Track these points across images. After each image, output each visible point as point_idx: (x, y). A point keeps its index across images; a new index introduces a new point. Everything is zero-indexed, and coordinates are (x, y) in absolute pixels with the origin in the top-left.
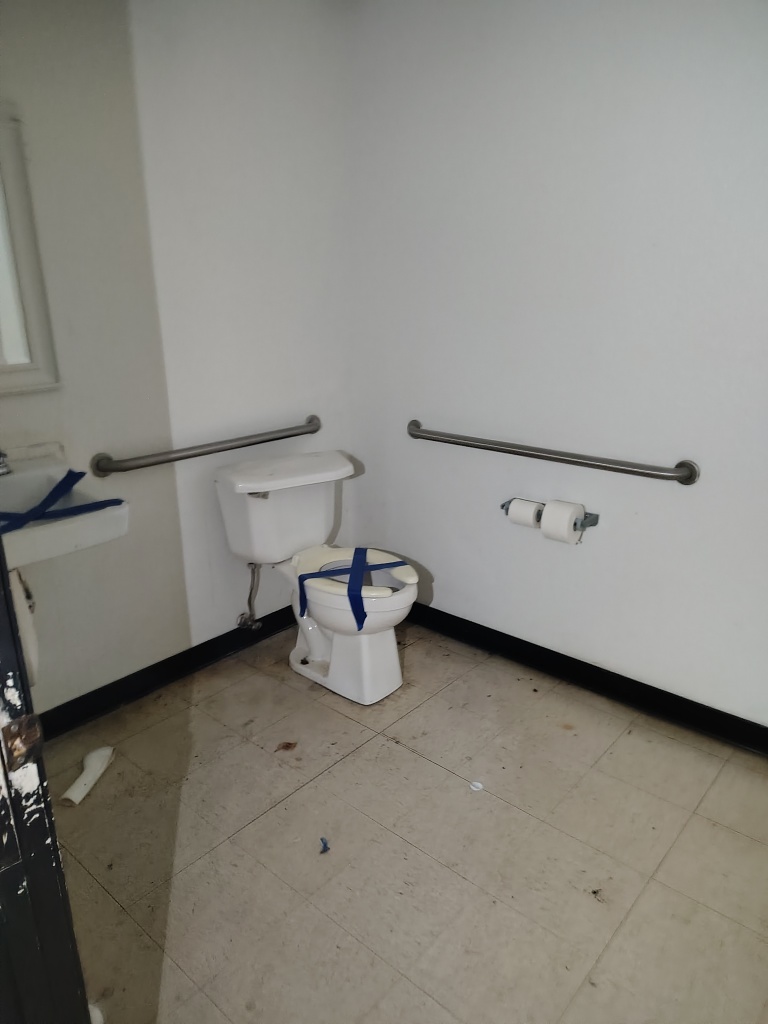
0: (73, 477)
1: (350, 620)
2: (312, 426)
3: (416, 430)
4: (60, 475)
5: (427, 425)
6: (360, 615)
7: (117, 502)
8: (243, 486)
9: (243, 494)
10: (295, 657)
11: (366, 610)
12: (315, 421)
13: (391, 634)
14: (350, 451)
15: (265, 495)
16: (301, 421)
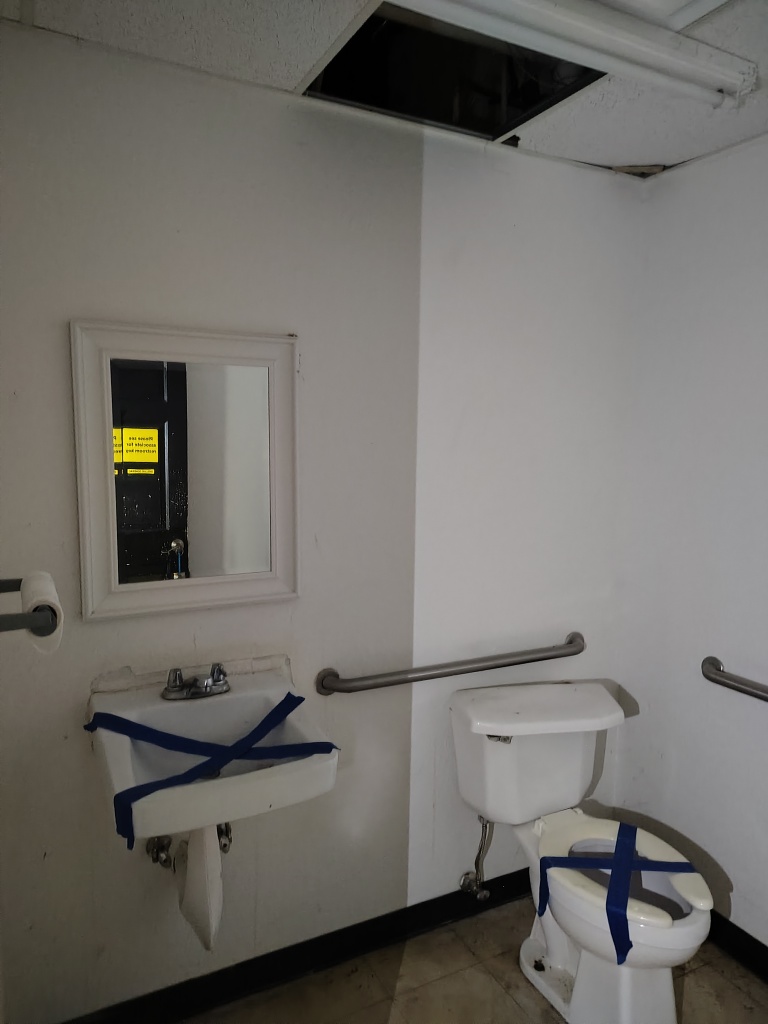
0: (291, 702)
1: (607, 944)
2: (574, 645)
3: (713, 670)
4: (277, 697)
5: (729, 667)
6: (623, 944)
7: (326, 748)
8: (482, 726)
9: (481, 736)
10: (527, 953)
11: (631, 939)
12: (579, 640)
13: (666, 977)
14: (620, 680)
15: (506, 739)
16: (562, 640)
